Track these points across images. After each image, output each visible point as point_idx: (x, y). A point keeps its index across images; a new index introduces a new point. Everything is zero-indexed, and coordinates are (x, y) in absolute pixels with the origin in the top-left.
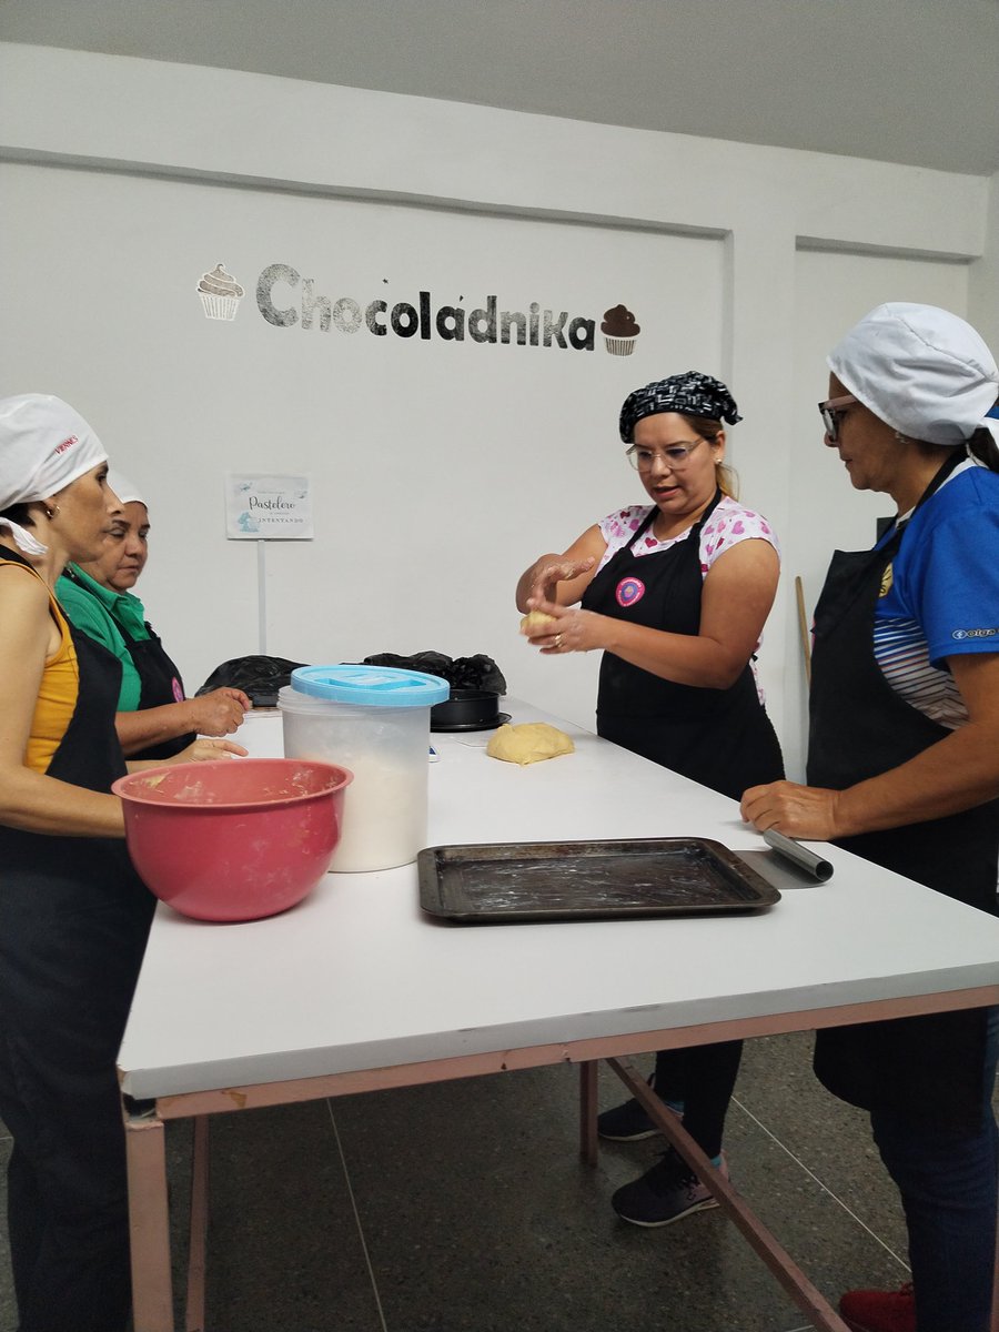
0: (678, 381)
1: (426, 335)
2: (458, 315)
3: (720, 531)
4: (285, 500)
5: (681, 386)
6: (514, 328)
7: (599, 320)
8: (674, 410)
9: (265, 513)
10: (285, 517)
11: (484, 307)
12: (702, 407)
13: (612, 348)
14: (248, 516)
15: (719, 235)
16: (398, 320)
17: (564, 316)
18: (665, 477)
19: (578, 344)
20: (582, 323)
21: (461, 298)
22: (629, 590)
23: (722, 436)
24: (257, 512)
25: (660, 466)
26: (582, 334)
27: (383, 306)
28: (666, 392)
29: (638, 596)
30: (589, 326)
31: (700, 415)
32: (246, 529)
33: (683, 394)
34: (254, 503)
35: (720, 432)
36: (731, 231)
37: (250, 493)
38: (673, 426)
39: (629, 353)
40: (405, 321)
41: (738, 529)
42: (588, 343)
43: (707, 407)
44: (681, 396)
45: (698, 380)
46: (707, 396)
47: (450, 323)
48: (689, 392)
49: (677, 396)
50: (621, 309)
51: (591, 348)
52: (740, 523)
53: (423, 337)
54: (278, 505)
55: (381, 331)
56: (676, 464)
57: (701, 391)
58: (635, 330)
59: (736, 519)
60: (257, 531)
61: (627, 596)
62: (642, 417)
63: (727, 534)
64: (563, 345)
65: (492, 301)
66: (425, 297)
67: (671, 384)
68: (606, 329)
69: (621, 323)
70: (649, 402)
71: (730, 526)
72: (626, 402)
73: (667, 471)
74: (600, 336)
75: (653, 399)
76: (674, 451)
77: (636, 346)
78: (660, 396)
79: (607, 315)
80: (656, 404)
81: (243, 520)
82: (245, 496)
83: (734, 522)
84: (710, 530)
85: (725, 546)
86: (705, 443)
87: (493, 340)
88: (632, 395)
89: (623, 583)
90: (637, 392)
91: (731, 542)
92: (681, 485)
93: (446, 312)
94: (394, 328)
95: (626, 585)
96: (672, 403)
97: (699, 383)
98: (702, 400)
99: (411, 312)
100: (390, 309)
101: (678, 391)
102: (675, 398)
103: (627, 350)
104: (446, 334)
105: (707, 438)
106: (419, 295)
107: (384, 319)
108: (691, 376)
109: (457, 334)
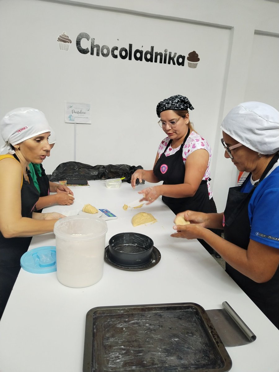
0: (172, 99)
1: (130, 59)
2: (141, 52)
3: (188, 147)
4: (83, 111)
5: (173, 101)
6: (159, 57)
7: (187, 56)
8: (171, 109)
9: (76, 115)
10: (82, 116)
11: (150, 50)
12: (180, 107)
13: (190, 66)
14: (71, 116)
15: (229, 28)
16: (122, 53)
17: (176, 54)
18: (170, 130)
19: (179, 64)
20: (180, 56)
21: (142, 47)
22: (164, 168)
23: (188, 115)
24: (75, 115)
25: (168, 127)
26: (181, 60)
27: (117, 48)
28: (168, 103)
29: (166, 170)
30: (183, 58)
31: (180, 110)
32: (70, 120)
33: (174, 103)
34: (73, 112)
35: (187, 114)
36: (233, 27)
37: (72, 108)
38: (171, 114)
39: (195, 67)
40: (124, 53)
41: (194, 147)
42: (182, 64)
43: (182, 107)
44: (174, 105)
45: (178, 98)
46: (182, 103)
47: (138, 55)
48: (176, 103)
49: (172, 104)
50: (194, 52)
51: (183, 65)
52: (194, 145)
53: (129, 59)
54: (81, 113)
55: (115, 57)
56: (173, 125)
57: (180, 102)
58: (198, 60)
59: (193, 143)
60: (74, 120)
61: (163, 170)
62: (162, 111)
63: (190, 148)
64: (174, 64)
65: (152, 48)
66: (131, 46)
67: (170, 100)
68: (188, 59)
69: (194, 57)
70: (163, 107)
71: (191, 146)
72: (158, 105)
73: (170, 128)
74: (186, 61)
75: (165, 105)
76: (172, 122)
77: (198, 65)
78: (167, 105)
79: (189, 54)
80: (166, 107)
81: (70, 117)
82: (71, 109)
83: (193, 144)
84: (186, 147)
85: (190, 152)
86: (182, 118)
87: (152, 61)
88: (159, 103)
89: (162, 166)
90: (161, 102)
91: (192, 151)
92: (175, 132)
93: (137, 51)
94: (120, 56)
95: (163, 167)
96: (171, 107)
97: (179, 99)
98: (180, 105)
99: (126, 51)
100: (119, 50)
101: (172, 102)
102: (171, 105)
103: (195, 66)
104: (137, 59)
105: (183, 117)
106: (129, 45)
107: (117, 53)
108: (176, 97)
109: (141, 59)
